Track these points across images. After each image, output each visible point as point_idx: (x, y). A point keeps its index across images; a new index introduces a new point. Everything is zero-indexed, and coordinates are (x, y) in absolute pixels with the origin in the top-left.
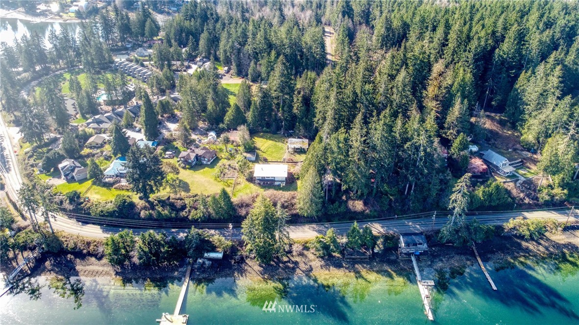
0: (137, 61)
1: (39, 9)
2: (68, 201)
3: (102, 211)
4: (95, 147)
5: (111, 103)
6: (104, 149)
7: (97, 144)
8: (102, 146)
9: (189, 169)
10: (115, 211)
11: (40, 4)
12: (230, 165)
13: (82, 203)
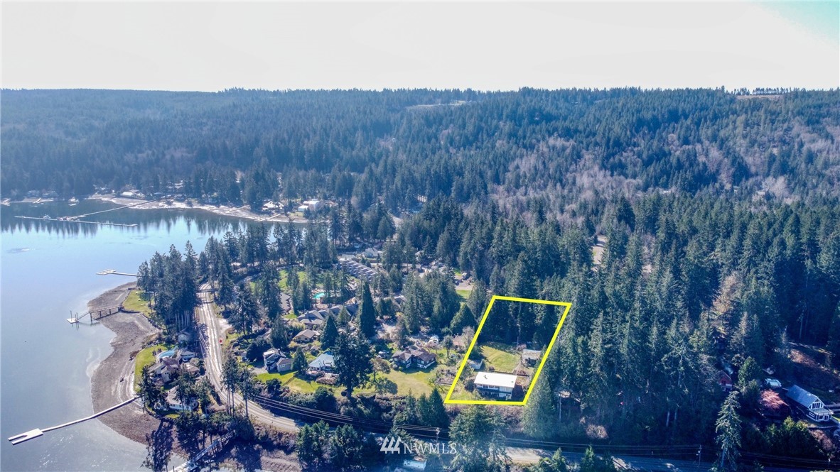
0: (364, 262)
1: (266, 207)
2: (266, 390)
3: (300, 402)
4: (303, 342)
5: (327, 301)
6: (313, 344)
7: (306, 339)
8: (311, 341)
9: (402, 371)
10: (314, 403)
11: (267, 202)
12: (449, 371)
13: (281, 393)
